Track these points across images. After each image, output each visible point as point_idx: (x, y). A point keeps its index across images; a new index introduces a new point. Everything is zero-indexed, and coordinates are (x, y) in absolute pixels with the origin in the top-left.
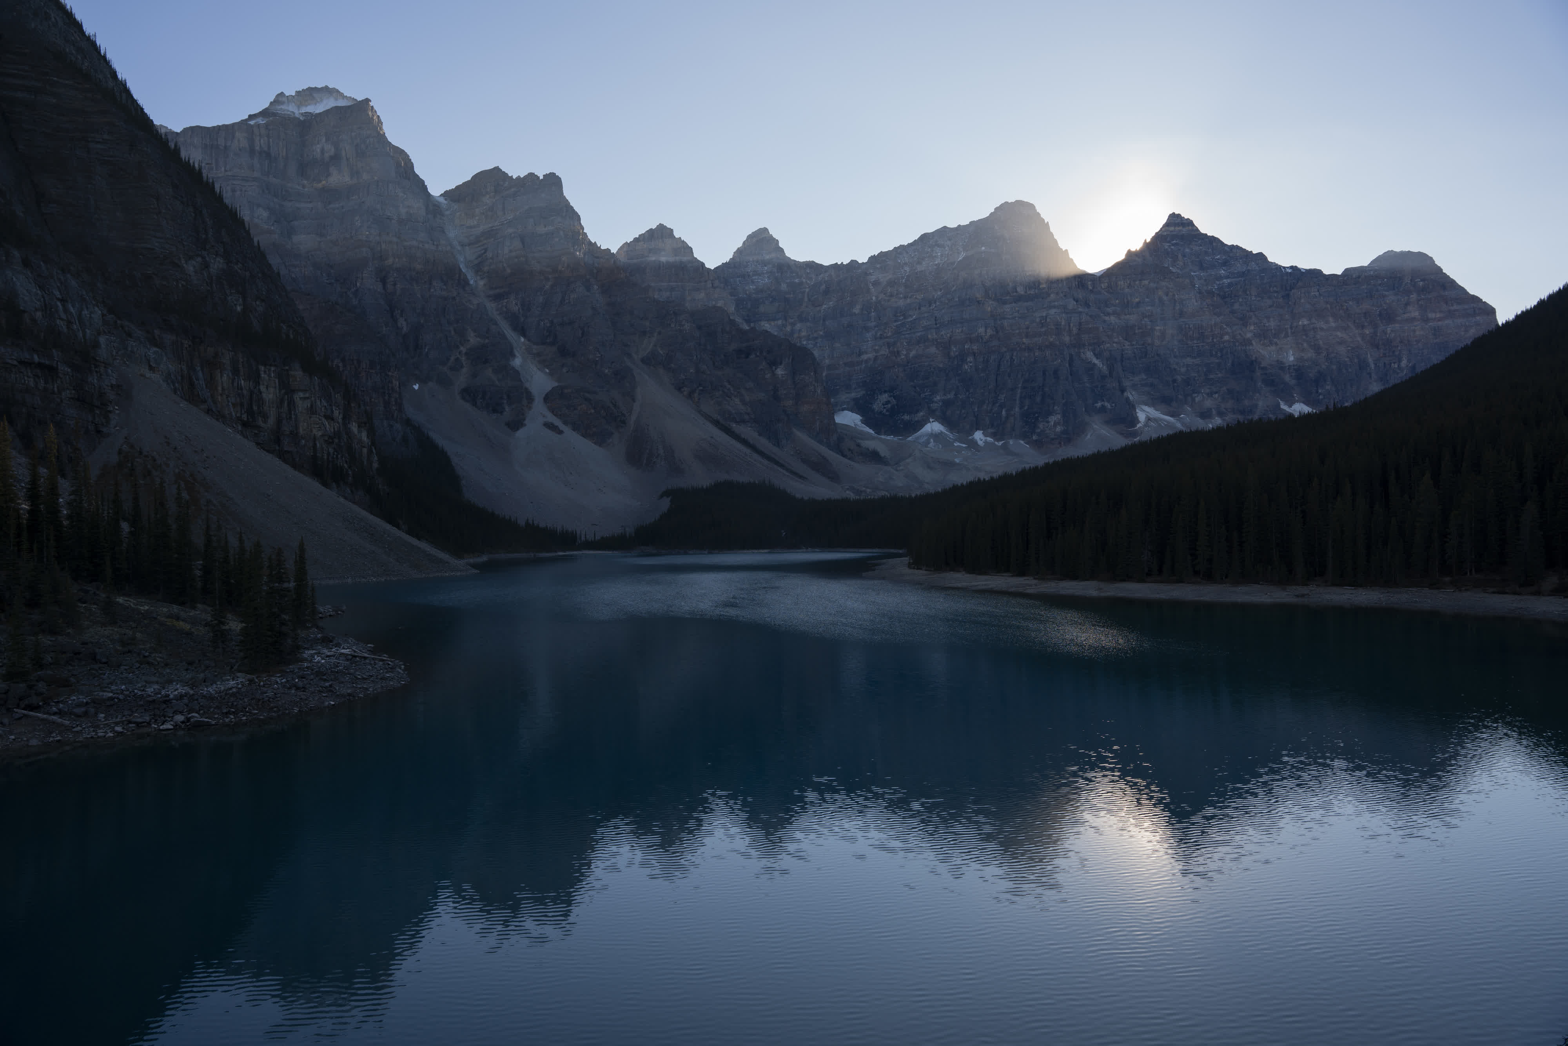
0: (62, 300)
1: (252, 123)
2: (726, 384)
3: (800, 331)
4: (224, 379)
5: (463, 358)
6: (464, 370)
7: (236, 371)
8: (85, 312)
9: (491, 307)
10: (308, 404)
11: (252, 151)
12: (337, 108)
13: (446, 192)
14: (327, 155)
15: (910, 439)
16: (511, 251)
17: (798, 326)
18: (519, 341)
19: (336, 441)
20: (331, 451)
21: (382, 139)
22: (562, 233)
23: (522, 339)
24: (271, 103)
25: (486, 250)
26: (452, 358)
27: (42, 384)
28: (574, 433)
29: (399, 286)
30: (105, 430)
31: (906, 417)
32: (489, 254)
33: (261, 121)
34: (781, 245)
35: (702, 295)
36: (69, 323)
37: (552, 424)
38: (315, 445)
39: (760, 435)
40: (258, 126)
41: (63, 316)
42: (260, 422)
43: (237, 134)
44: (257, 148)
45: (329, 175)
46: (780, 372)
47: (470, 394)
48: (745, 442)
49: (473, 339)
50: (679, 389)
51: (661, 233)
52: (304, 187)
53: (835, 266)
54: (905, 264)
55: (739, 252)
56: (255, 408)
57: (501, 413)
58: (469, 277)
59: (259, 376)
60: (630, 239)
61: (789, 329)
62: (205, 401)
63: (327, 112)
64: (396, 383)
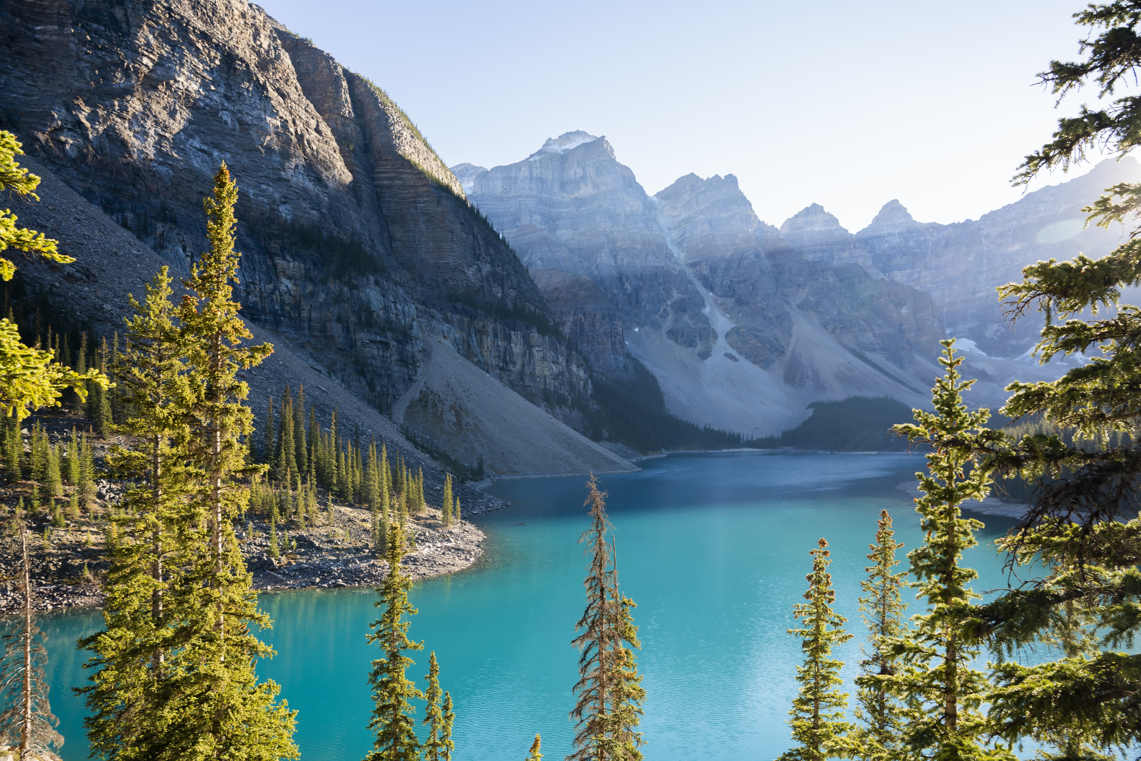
0: (395, 303)
1: (531, 160)
2: (862, 322)
3: (925, 277)
4: (488, 341)
5: (669, 309)
6: (670, 317)
7: (496, 336)
8: (406, 308)
9: (689, 271)
10: (541, 354)
11: (532, 178)
12: (584, 144)
13: (658, 193)
14: (578, 176)
15: (1016, 359)
16: (702, 232)
17: (924, 273)
18: (708, 296)
19: (560, 377)
20: (557, 384)
21: (613, 162)
22: (738, 216)
23: (711, 294)
24: (544, 146)
25: (685, 232)
26: (662, 309)
27: (381, 353)
28: (747, 361)
29: (625, 261)
30: (414, 378)
31: (1014, 342)
32: (687, 235)
33: (537, 158)
34: (909, 212)
35: (847, 254)
36: (397, 315)
37: (731, 355)
38: (545, 382)
39: (887, 360)
40: (535, 161)
41: (394, 312)
42: (511, 367)
43: (523, 169)
44: (535, 176)
45: (579, 189)
46: (904, 311)
47: (672, 334)
48: (875, 366)
49: (676, 295)
50: (825, 327)
51: (815, 210)
52: (563, 197)
53: (953, 226)
54: (1012, 219)
55: (877, 219)
56: (508, 358)
57: (695, 346)
58: (674, 251)
59: (510, 337)
60: (791, 216)
61: (916, 275)
62: (476, 356)
63: (578, 148)
64: (620, 329)
